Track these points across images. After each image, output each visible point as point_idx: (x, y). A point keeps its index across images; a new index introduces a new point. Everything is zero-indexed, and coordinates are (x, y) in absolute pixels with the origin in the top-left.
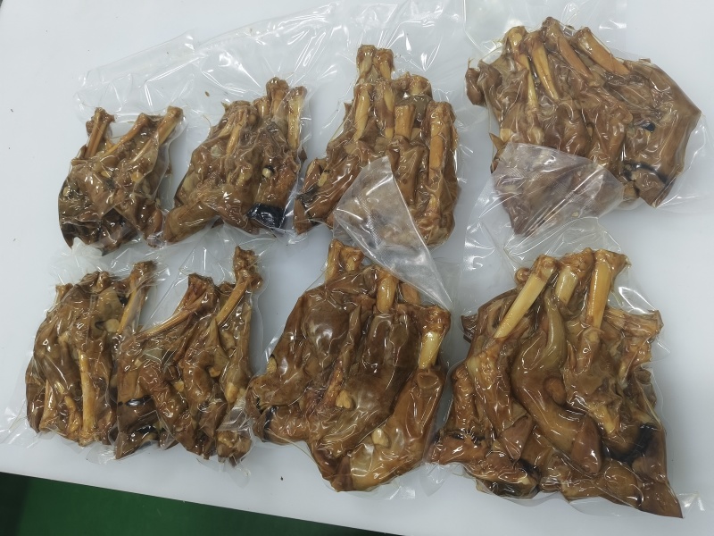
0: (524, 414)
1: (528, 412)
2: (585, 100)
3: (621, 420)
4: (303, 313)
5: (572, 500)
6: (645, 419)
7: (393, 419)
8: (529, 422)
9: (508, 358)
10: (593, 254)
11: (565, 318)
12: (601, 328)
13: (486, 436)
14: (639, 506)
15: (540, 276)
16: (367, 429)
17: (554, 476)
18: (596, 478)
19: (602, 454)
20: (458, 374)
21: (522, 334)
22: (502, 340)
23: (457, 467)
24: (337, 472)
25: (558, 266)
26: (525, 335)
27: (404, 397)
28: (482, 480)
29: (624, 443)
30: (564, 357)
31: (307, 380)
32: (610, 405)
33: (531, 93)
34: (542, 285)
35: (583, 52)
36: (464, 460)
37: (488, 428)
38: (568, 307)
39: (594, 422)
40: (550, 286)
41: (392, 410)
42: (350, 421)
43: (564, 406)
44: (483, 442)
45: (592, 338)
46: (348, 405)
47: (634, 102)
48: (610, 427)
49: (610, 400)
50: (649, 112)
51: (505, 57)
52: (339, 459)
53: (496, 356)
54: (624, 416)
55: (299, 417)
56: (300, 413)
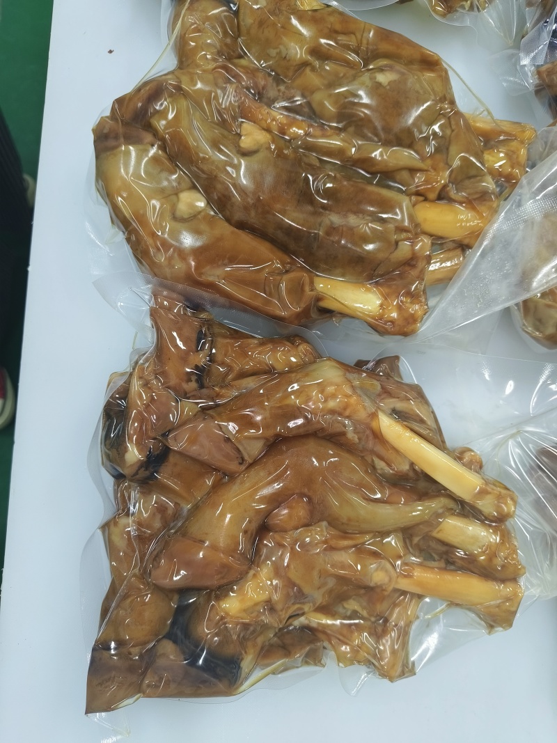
0: (246, 457)
1: (251, 465)
3: (246, 626)
5: (103, 533)
6: (246, 664)
7: (225, 229)
8: (233, 466)
9: (344, 434)
10: (514, 580)
11: (407, 533)
12: (396, 590)
13: (204, 391)
14: (100, 647)
15: (483, 493)
16: (208, 183)
17: (140, 506)
18: (144, 575)
19: (183, 591)
20: (303, 347)
21: (382, 458)
22: (374, 424)
23: (148, 340)
24: (126, 124)
25: (498, 522)
26: (380, 464)
27: (263, 248)
28: (128, 383)
29: (206, 630)
30: (343, 529)
31: (285, 72)
32: (270, 606)
34: (466, 497)
36: (160, 350)
37: (218, 396)
38: (427, 537)
39: (241, 578)
40: (466, 509)
41: (241, 226)
42: (215, 145)
43: (263, 528)
44: (193, 385)
45: (377, 574)
46: (246, 142)
48: (232, 605)
49: (279, 607)
52: (149, 127)
53: (347, 413)
54: (249, 630)
55: (220, 53)
56: (230, 54)
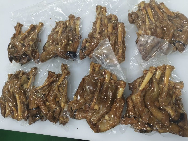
0: (148, 111)
1: (149, 110)
2: (162, 23)
3: (175, 112)
4: (84, 83)
5: (161, 133)
6: (181, 112)
7: (111, 112)
8: (150, 113)
9: (143, 95)
10: (165, 66)
11: (159, 84)
12: (168, 86)
13: (138, 117)
14: (180, 135)
15: (151, 72)
16: (104, 115)
17: (157, 128)
18: (167, 127)
19: (170, 121)
20: (128, 100)
21: (147, 89)
22: (141, 90)
23: (130, 125)
24: (95, 127)
25: (156, 69)
26: (148, 88)
27: (113, 106)
28: (136, 129)
29: (176, 118)
30: (159, 95)
31: (86, 102)
32: (172, 108)
33: (147, 20)
34: (152, 74)
35: (161, 9)
36: (132, 124)
37: (138, 115)
38: (159, 81)
39: (167, 112)
40: (154, 75)
41: (110, 110)
42: (99, 113)
43: (159, 109)
44: (137, 119)
45: (166, 89)
46: (98, 108)
47: (176, 24)
48: (172, 114)
49: (172, 106)
50: (180, 26)
51: (139, 10)
52: (96, 124)
53: (140, 95)
54: (176, 111)
55: (84, 112)
56: (84, 111)
